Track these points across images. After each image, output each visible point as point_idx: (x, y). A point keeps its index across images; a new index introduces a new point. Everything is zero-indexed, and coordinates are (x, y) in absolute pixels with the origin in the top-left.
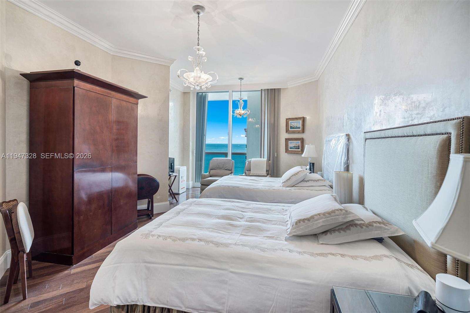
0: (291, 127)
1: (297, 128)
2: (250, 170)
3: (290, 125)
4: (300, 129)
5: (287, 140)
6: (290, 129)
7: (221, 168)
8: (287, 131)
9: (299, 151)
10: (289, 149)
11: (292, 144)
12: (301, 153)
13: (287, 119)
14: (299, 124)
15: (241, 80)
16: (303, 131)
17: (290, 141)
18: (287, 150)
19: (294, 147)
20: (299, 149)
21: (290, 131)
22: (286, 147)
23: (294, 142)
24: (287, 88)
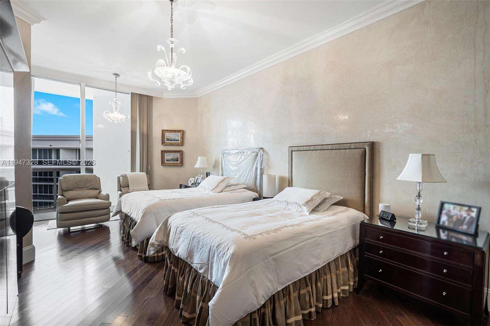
0: (168, 139)
1: (175, 141)
2: (129, 187)
3: (166, 137)
4: (179, 142)
5: (163, 152)
6: (167, 141)
7: (82, 188)
8: (163, 143)
9: (179, 163)
10: (166, 162)
11: (168, 156)
12: (181, 165)
13: (163, 131)
14: (178, 136)
15: (116, 76)
16: (182, 144)
17: (166, 154)
18: (163, 163)
19: (172, 159)
20: (178, 161)
21: (166, 143)
22: (162, 159)
23: (171, 155)
24: (162, 98)
